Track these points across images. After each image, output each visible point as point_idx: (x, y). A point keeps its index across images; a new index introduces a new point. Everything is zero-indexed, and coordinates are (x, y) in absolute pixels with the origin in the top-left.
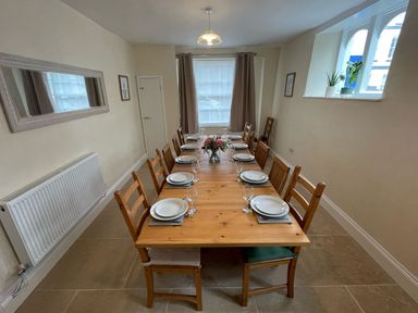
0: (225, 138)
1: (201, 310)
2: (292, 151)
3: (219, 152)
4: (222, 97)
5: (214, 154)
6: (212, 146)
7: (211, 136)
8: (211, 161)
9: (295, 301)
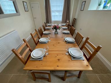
0: (60, 25)
1: (51, 82)
2: (81, 29)
3: (58, 30)
4: (60, 11)
5: (56, 31)
6: (56, 28)
7: (55, 25)
8: (55, 33)
9: (80, 79)
